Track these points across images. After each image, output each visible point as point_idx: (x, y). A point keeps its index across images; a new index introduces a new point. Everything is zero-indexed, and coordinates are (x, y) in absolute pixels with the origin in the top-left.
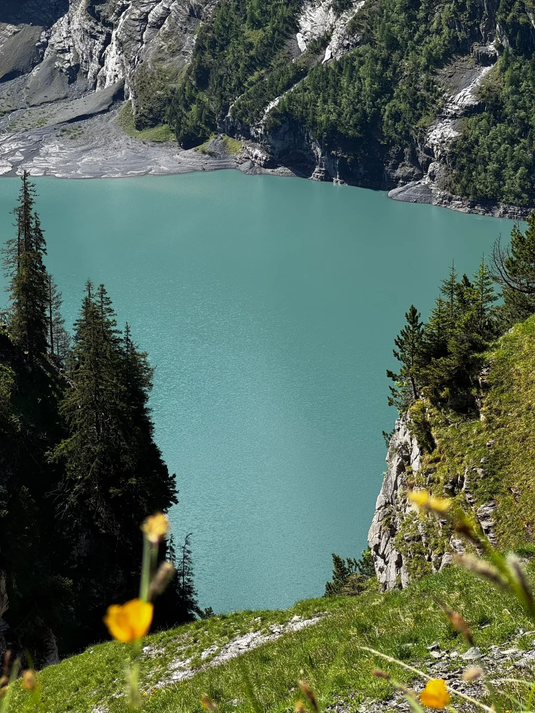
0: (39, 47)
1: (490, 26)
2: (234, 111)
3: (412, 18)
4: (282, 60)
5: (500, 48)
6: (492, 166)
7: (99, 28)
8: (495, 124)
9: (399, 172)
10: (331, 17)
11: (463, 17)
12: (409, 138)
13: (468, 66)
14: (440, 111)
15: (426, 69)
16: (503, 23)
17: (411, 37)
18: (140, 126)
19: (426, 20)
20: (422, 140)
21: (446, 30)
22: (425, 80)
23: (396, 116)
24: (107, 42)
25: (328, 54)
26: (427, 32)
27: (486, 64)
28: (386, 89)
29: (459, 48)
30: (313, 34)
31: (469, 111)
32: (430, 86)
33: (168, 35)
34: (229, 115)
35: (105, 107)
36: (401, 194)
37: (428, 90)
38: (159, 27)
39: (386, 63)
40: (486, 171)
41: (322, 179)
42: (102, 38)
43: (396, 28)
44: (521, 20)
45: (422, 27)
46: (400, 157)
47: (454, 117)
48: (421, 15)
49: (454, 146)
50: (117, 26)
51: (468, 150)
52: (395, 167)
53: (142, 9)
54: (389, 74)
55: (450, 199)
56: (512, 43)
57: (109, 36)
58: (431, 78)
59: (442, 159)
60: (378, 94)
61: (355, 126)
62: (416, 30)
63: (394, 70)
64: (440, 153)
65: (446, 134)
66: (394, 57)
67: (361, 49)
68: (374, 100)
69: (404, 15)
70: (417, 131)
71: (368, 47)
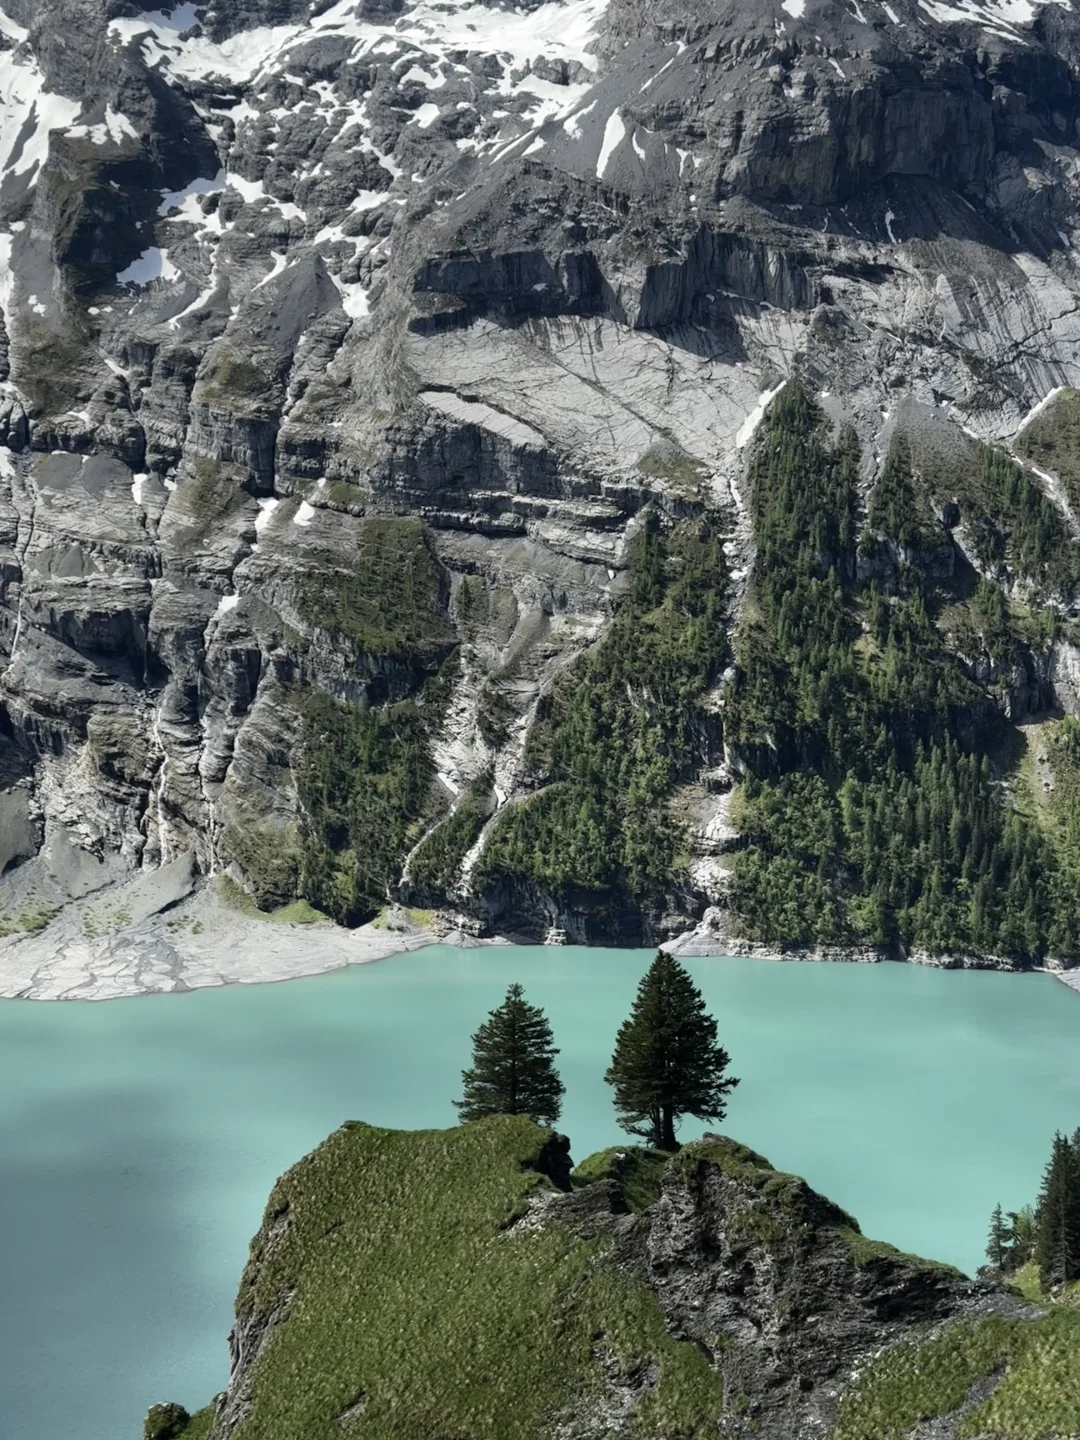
0: (34, 821)
1: (715, 747)
2: (415, 873)
3: (608, 747)
4: (438, 808)
5: (735, 773)
6: (790, 905)
7: (124, 790)
8: (769, 859)
9: (665, 923)
10: (482, 752)
11: (678, 742)
12: (667, 883)
13: (701, 795)
14: (694, 850)
15: (653, 804)
16: (736, 746)
17: (617, 771)
18: (267, 906)
19: (625, 749)
20: (687, 883)
21: (659, 759)
22: (660, 817)
23: (642, 860)
24: (143, 806)
25: (499, 794)
26: (633, 762)
27: (720, 793)
28: (613, 833)
29: (683, 775)
30: (462, 774)
31: (730, 847)
32: (665, 820)
33: (244, 791)
34: (405, 878)
35: (188, 889)
36: (682, 950)
37: (667, 827)
38: (222, 780)
39: (600, 799)
40: (784, 911)
41: (563, 943)
42: (137, 800)
43: (596, 760)
44: (758, 741)
45: (626, 758)
46: (662, 906)
47: (713, 854)
48: (619, 743)
49: (731, 886)
50: (158, 784)
51: (753, 889)
52: (658, 918)
53: (188, 760)
54: (609, 812)
55: (751, 947)
56: (749, 766)
57: (144, 798)
58: (664, 811)
59: (722, 904)
60: (608, 839)
61: (597, 877)
62: (619, 761)
63: (613, 807)
64: (717, 896)
65: (715, 874)
66: (607, 793)
67: (558, 786)
68: (608, 843)
69: (600, 744)
70: (676, 874)
71: (568, 784)
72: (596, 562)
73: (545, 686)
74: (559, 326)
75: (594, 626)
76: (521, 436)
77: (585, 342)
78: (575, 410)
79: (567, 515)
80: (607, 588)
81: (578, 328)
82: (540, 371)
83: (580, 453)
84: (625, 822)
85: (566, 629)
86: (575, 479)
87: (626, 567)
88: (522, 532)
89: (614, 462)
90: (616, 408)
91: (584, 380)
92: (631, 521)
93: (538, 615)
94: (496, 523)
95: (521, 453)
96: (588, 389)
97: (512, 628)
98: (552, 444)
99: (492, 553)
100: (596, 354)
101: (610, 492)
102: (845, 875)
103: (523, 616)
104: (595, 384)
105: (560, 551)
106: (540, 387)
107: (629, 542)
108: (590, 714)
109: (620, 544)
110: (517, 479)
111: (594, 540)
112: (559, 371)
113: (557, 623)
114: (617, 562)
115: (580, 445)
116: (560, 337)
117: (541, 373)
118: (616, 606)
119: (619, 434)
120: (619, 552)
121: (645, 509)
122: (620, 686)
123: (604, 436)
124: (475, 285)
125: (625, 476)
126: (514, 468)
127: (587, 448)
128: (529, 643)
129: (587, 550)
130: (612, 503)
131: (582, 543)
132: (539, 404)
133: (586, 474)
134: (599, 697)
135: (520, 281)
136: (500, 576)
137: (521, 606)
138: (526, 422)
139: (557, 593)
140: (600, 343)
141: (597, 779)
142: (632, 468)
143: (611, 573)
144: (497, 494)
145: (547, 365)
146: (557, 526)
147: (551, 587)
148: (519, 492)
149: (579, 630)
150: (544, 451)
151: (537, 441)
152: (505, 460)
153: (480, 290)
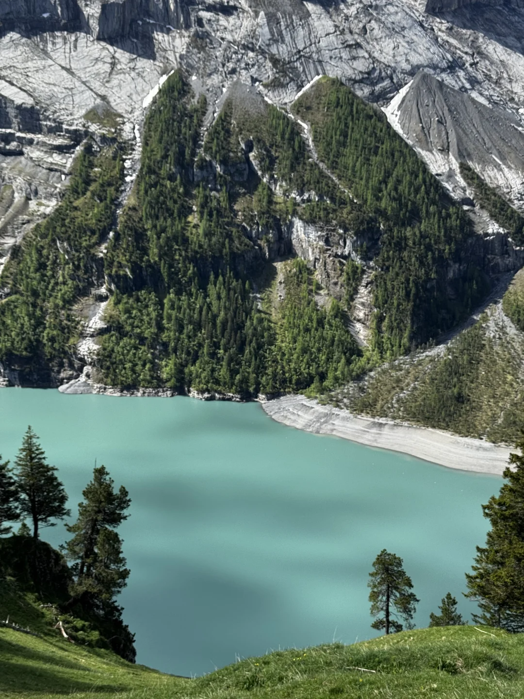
1: (100, 276)
3: (44, 275)
5: (110, 290)
6: (128, 365)
8: (121, 339)
9: (62, 375)
11: (81, 273)
12: (65, 353)
13: (91, 303)
14: (82, 334)
15: (63, 308)
16: (110, 276)
17: (47, 288)
19: (53, 276)
20: (75, 353)
21: (70, 282)
22: (66, 315)
23: (52, 340)
26: (57, 284)
27: (102, 301)
28: (39, 323)
29: (82, 292)
31: (101, 332)
32: (69, 318)
36: (69, 390)
37: (69, 321)
39: (34, 305)
40: (125, 368)
41: (7, 386)
43: (35, 283)
44: (121, 273)
45: (52, 281)
46: (61, 365)
47: (92, 336)
48: (49, 273)
49: (98, 355)
51: (110, 356)
52: (59, 372)
54: (38, 313)
55: (105, 389)
56: (117, 287)
58: (69, 312)
59: (92, 364)
60: (35, 327)
61: (26, 349)
62: (49, 283)
63: (41, 309)
64: (90, 360)
65: (90, 348)
66: (39, 301)
67: (13, 297)
68: (34, 330)
69: (38, 274)
70: (70, 348)
71: (18, 296)
72: (56, 170)
73: (19, 240)
74: (54, 37)
75: (50, 206)
76: (20, 98)
77: (68, 46)
78: (54, 85)
79: (44, 144)
80: (59, 185)
81: (65, 39)
82: (39, 62)
83: (52, 109)
84: (47, 318)
85: (36, 208)
86: (49, 123)
87: (70, 174)
88: (21, 153)
89: (71, 114)
90: (78, 84)
91: (63, 68)
92: (78, 148)
93: (23, 199)
94: (8, 147)
95: (19, 108)
96: (64, 73)
97: (9, 207)
98: (37, 104)
99: (4, 165)
100: (73, 53)
101: (67, 131)
102: (161, 348)
103: (16, 200)
104: (69, 71)
105: (38, 164)
106: (37, 71)
107: (75, 160)
108: (35, 256)
109: (71, 160)
110: (19, 123)
111: (57, 158)
112: (50, 62)
113: (33, 204)
114: (66, 171)
115: (53, 104)
116: (54, 44)
117: (40, 63)
118: (62, 195)
119: (77, 99)
120: (68, 165)
121: (85, 141)
122: (54, 241)
123: (68, 99)
124: (8, 14)
125: (76, 122)
126: (16, 117)
127: (57, 106)
128: (15, 216)
129: (52, 163)
130: (69, 137)
131: (50, 160)
132: (34, 81)
133: (54, 121)
134: (42, 247)
135: (34, 11)
136: (6, 178)
137: (16, 195)
138: (25, 91)
139: (33, 188)
140: (75, 47)
141: (35, 294)
142: (81, 118)
143: (63, 177)
144: (8, 131)
145: (44, 59)
146: (39, 150)
147: (30, 184)
148: (20, 130)
149: (42, 209)
150: (33, 107)
151: (29, 102)
152: (12, 112)
153: (11, 16)
